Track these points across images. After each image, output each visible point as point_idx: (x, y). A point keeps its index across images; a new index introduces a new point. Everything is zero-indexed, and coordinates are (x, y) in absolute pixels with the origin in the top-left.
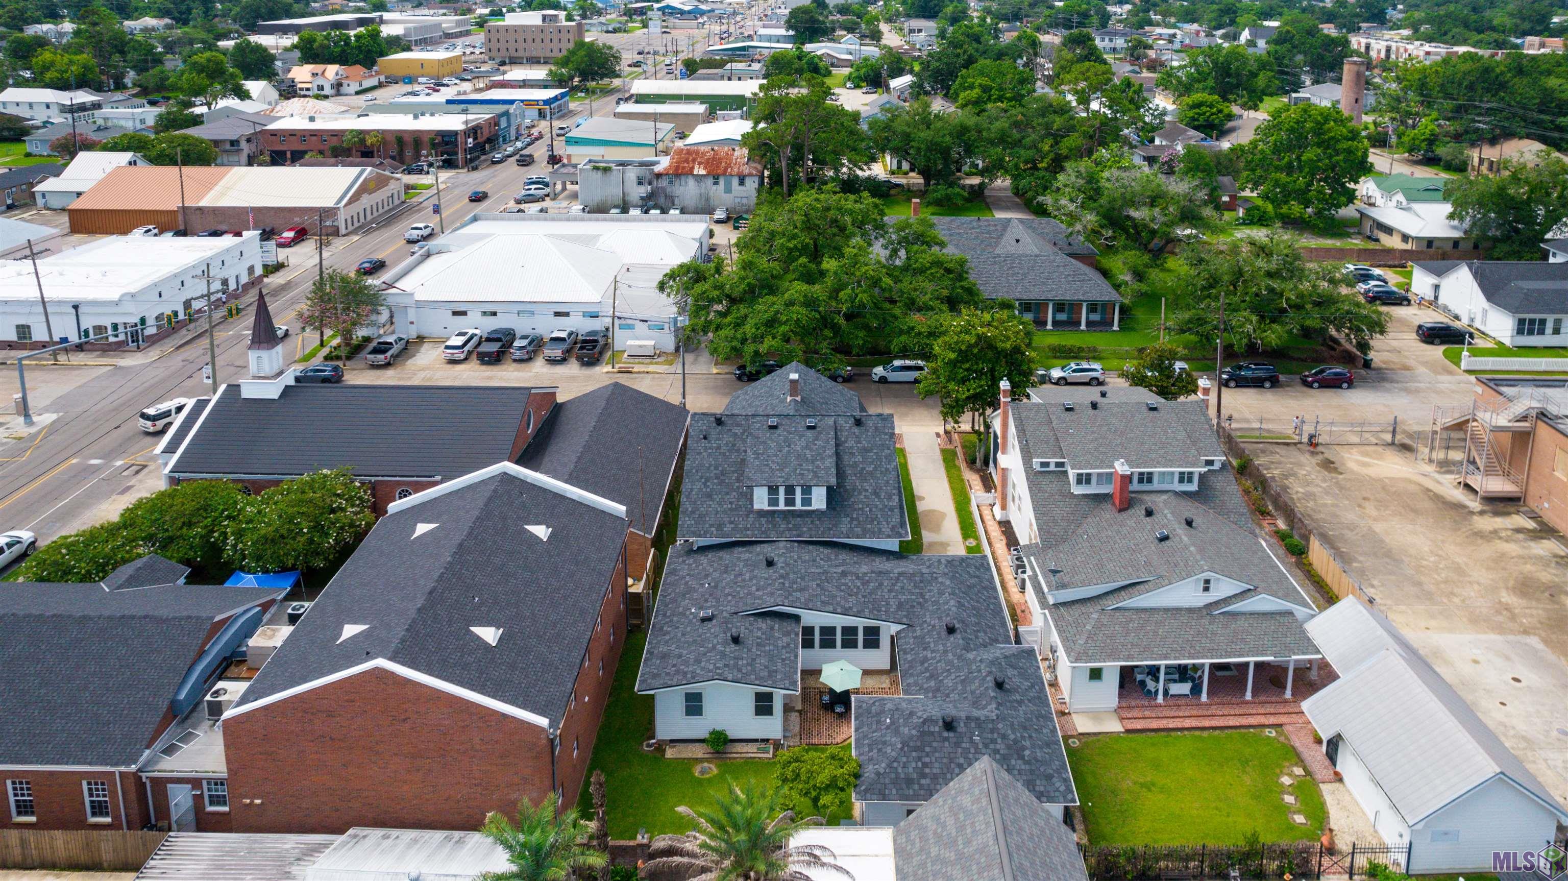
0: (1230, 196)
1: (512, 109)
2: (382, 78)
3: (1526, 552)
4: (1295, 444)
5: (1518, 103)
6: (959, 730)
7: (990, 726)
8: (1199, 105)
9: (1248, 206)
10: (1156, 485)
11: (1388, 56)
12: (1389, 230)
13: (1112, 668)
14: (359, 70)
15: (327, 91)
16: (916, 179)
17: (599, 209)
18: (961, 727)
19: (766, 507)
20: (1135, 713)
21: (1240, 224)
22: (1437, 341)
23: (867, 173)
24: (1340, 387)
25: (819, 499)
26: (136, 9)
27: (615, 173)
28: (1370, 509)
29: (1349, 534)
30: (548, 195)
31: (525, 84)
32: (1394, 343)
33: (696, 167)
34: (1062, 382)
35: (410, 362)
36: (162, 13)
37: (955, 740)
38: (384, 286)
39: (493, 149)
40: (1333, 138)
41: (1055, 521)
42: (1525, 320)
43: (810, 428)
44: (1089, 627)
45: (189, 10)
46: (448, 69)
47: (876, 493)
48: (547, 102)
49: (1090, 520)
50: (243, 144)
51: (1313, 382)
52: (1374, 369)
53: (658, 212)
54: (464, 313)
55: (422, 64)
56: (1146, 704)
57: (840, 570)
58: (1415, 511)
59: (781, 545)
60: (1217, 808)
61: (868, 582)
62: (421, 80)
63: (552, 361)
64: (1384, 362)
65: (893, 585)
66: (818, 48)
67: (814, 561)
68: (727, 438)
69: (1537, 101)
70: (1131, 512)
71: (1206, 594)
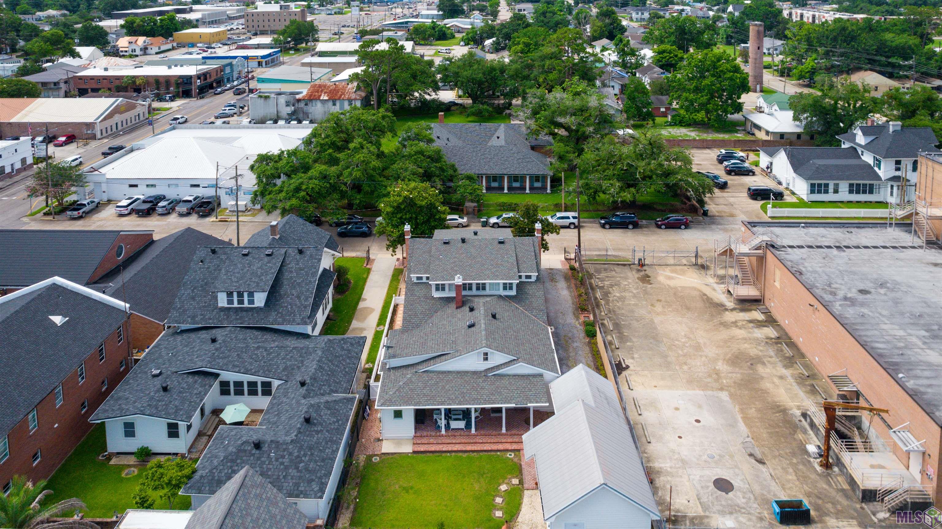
0: (666, 108)
1: (234, 62)
2: (175, 44)
3: (750, 335)
4: (630, 265)
5: (863, 49)
6: (264, 449)
7: (284, 447)
8: (663, 52)
9: (674, 113)
10: (488, 292)
11: (814, 21)
12: (759, 128)
13: (409, 410)
14: (161, 39)
15: (138, 52)
16: (469, 101)
17: (260, 121)
18: (265, 448)
19: (226, 305)
20: (424, 440)
21: (668, 125)
22: (759, 198)
23: (434, 96)
24: (680, 228)
25: (260, 299)
26: (47, 5)
27: (272, 99)
28: (659, 308)
29: (635, 324)
30: (235, 114)
31: (258, 47)
32: (732, 200)
33: (323, 94)
34: (496, 226)
35: (96, 215)
36: (63, 7)
37: (258, 456)
38: (92, 170)
39: (219, 86)
40: (722, 71)
41: (416, 315)
42: (815, 184)
43: (268, 255)
44: (401, 383)
45: (79, 5)
46: (217, 38)
47: (299, 297)
48: (263, 57)
49: (439, 314)
50: (62, 85)
51: (662, 225)
52: (710, 216)
53: (296, 122)
54: (136, 186)
55: (201, 35)
56: (434, 434)
57: (256, 346)
58: (688, 309)
59: (228, 329)
60: (445, 506)
61: (271, 353)
62: (199, 45)
63: (181, 215)
64: (718, 212)
65: (287, 355)
66: (451, 22)
67: (245, 339)
68: (216, 262)
69: (875, 47)
70: (463, 309)
71: (486, 362)
